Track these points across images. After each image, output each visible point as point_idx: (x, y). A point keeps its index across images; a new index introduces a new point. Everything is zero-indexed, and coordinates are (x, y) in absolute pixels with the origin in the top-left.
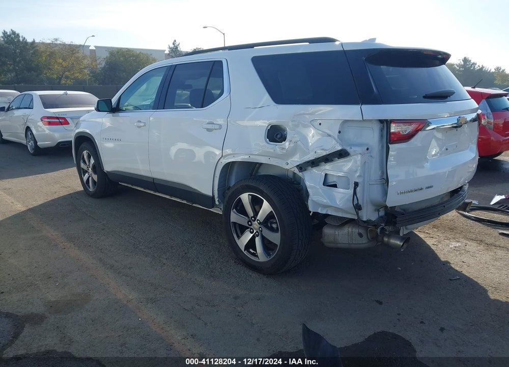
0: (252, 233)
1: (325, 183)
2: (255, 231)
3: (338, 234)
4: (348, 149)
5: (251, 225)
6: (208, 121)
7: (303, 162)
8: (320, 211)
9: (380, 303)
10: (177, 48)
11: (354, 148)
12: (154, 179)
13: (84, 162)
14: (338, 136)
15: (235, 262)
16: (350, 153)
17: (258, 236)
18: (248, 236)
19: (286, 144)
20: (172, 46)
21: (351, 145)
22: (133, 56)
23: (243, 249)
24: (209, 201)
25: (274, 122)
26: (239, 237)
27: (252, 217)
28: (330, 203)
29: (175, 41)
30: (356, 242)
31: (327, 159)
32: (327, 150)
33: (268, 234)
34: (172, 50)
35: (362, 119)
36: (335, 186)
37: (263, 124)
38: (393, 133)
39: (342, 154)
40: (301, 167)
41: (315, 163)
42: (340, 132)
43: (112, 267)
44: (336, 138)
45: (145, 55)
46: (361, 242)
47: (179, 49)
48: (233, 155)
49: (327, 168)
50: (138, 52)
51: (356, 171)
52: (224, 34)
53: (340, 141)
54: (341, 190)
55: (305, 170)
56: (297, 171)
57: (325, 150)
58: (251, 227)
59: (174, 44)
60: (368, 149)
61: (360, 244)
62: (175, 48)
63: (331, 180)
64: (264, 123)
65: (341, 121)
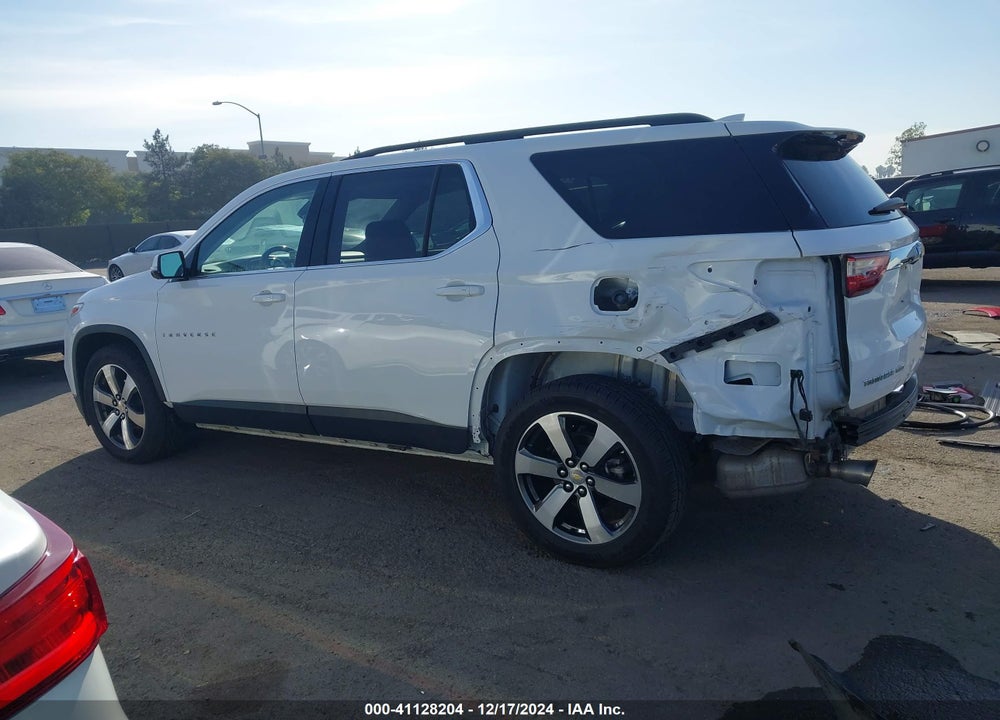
0: (568, 490)
1: (728, 380)
2: (576, 487)
3: (754, 472)
4: (776, 311)
5: (566, 474)
6: (449, 281)
7: (678, 342)
8: (718, 432)
9: (841, 588)
10: (162, 145)
11: (787, 310)
12: (307, 407)
13: (106, 389)
14: (754, 289)
15: (529, 554)
16: (781, 318)
17: (584, 495)
18: (558, 498)
19: (638, 311)
20: (151, 141)
21: (781, 305)
22: (67, 165)
23: (549, 525)
24: (458, 438)
25: (608, 272)
26: (537, 505)
27: (568, 460)
28: (742, 415)
29: (158, 131)
30: (788, 483)
31: (732, 333)
32: (733, 317)
33: (609, 489)
34: (153, 150)
35: (799, 256)
36: (748, 382)
37: (587, 278)
38: (852, 278)
39: (765, 322)
40: (673, 354)
41: (703, 343)
42: (755, 282)
43: (282, 599)
44: (751, 292)
45: (93, 161)
46: (796, 481)
47: (168, 148)
48: (521, 342)
49: (732, 350)
50: (76, 157)
51: (794, 351)
52: (258, 116)
53: (758, 298)
54: (761, 388)
55: (682, 358)
56: (662, 362)
57: (729, 317)
58: (566, 479)
59: (155, 138)
60: (809, 309)
61: (795, 484)
62: (160, 147)
63: (737, 372)
64: (589, 275)
65: (757, 263)
